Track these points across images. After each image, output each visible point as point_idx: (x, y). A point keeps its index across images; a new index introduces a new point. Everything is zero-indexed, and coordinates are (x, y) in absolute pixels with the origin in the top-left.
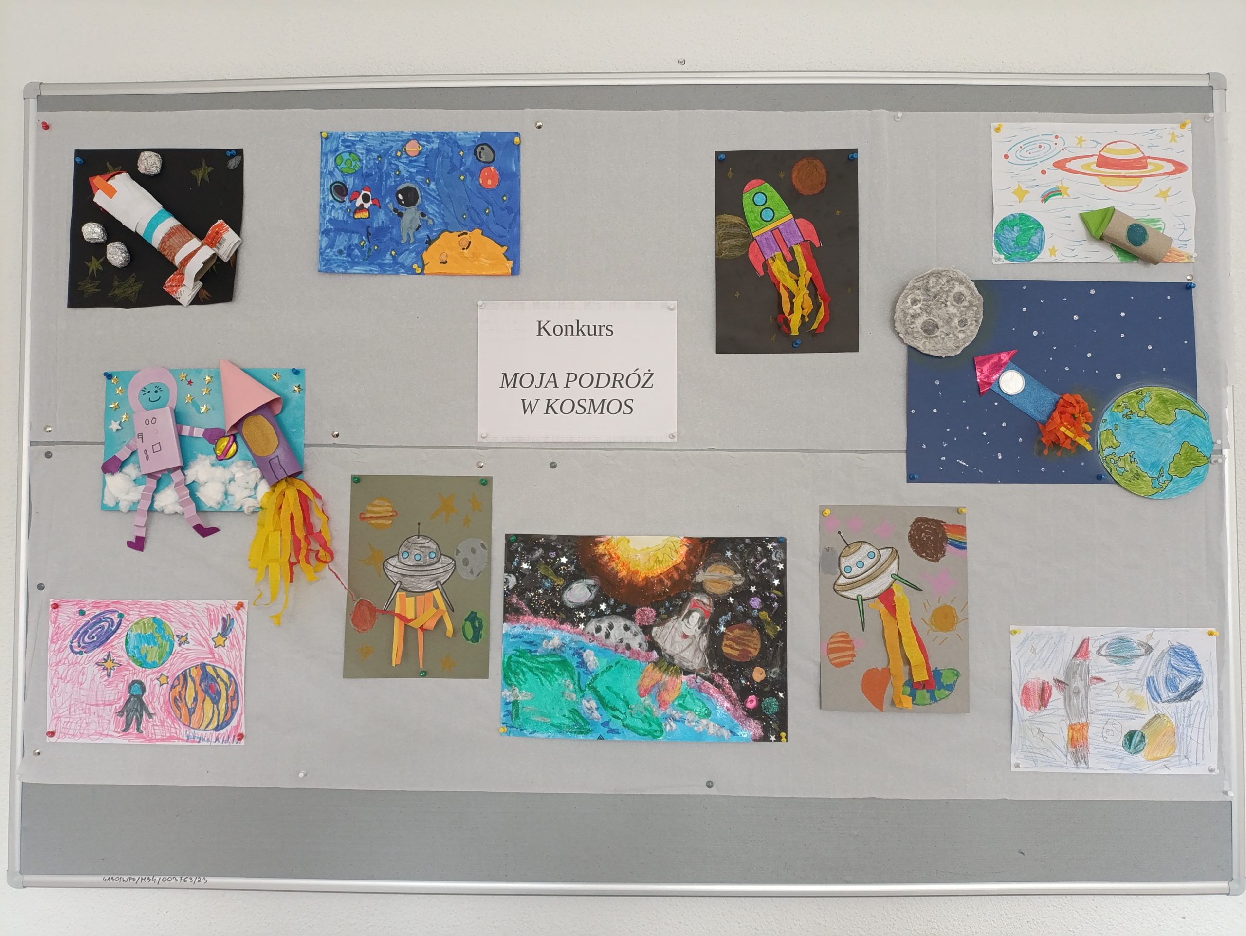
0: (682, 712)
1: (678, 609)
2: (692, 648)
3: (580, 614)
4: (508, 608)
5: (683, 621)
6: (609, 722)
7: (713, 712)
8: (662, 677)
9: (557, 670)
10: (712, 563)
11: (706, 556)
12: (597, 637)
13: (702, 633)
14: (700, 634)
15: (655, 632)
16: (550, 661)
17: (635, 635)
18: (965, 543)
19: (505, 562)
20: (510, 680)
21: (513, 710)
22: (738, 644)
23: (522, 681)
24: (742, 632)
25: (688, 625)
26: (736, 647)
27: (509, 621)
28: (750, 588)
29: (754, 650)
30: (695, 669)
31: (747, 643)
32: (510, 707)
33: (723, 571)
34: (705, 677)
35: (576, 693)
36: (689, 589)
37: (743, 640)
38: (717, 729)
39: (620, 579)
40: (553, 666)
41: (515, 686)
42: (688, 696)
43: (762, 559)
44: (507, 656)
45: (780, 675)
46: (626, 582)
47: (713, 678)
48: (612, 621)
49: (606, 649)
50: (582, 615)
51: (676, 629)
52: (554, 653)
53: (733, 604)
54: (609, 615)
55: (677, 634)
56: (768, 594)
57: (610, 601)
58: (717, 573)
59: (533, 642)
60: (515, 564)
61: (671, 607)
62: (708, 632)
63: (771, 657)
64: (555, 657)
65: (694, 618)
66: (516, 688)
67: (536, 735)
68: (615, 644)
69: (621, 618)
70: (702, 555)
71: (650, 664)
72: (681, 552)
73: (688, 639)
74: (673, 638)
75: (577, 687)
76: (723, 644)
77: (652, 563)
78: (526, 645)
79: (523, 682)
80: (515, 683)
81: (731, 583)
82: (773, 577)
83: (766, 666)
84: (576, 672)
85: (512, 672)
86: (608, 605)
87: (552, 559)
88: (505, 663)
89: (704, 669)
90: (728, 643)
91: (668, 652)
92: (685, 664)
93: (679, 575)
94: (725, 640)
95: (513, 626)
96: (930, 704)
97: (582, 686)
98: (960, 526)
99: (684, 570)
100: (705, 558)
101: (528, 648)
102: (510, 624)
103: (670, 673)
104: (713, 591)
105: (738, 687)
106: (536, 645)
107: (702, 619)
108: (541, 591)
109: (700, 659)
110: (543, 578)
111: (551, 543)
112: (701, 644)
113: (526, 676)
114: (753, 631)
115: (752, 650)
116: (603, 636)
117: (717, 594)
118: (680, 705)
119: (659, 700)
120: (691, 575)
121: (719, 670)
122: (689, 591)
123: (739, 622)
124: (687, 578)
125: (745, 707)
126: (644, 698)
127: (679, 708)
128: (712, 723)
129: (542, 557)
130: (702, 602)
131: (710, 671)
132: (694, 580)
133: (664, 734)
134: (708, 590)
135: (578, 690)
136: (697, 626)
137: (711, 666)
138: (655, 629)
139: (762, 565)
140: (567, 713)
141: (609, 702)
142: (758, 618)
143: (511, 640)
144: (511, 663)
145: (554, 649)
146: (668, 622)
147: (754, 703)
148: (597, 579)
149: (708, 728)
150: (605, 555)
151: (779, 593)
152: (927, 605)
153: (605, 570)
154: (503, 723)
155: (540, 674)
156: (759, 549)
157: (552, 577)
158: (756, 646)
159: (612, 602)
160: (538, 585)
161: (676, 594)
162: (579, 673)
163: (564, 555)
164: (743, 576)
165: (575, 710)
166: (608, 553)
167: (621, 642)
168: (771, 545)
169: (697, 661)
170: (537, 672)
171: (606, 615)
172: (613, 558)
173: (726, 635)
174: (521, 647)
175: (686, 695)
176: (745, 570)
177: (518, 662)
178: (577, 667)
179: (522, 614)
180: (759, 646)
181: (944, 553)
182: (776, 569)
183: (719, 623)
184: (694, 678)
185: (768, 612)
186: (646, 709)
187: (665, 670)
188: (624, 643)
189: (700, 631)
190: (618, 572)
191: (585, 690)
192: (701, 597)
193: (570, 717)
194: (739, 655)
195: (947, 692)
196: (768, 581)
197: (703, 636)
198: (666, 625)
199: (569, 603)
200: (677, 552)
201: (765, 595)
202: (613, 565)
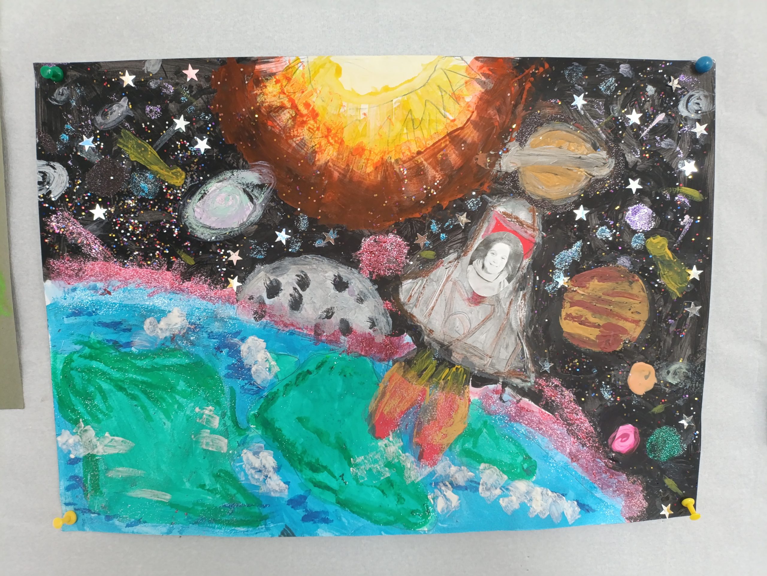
0: (470, 467)
1: (460, 236)
2: (492, 327)
3: (229, 255)
4: (51, 245)
5: (471, 263)
6: (305, 498)
7: (539, 463)
8: (424, 392)
9: (181, 386)
10: (541, 125)
11: (526, 109)
12: (272, 307)
13: (516, 291)
14: (511, 294)
15: (408, 291)
16: (165, 366)
17: (360, 300)
19: (38, 133)
20: (74, 410)
21: (86, 476)
22: (596, 311)
23: (102, 412)
24: (607, 285)
25: (482, 273)
26: (592, 319)
27: (59, 274)
28: (629, 184)
29: (633, 325)
30: (498, 373)
31: (616, 310)
32: (79, 470)
33: (565, 145)
34: (523, 388)
35: (226, 436)
36: (485, 187)
37: (610, 303)
38: (550, 500)
39: (319, 169)
40: (171, 377)
41: (86, 423)
42: (485, 430)
43: (656, 115)
44: (61, 358)
45: (687, 377)
46: (336, 174)
47: (541, 391)
48: (306, 269)
49: (292, 334)
50: (235, 257)
51: (455, 283)
52: (172, 347)
53: (587, 222)
54: (298, 254)
55: (457, 295)
56: (668, 197)
57: (298, 221)
58: (552, 149)
59: (120, 323)
60: (65, 137)
61: (443, 232)
62: (530, 289)
63: (669, 340)
64: (175, 356)
65: (498, 258)
66: (88, 427)
67: (140, 528)
68: (314, 323)
69: (326, 260)
70: (515, 106)
71: (397, 365)
72: (468, 99)
73: (481, 306)
74: (449, 304)
75: (229, 423)
76: (563, 314)
77: (398, 126)
78: (105, 330)
79: (105, 415)
80: (87, 417)
81: (582, 173)
82: (681, 156)
83: (658, 359)
84: (226, 389)
85: (77, 393)
86: (295, 232)
87: (152, 122)
88: (59, 372)
89: (521, 372)
90: (574, 310)
91: (438, 334)
92: (476, 361)
93: (462, 155)
94: (567, 305)
95: (70, 287)
97: (241, 419)
99: (473, 143)
100: (524, 113)
101: (108, 338)
102: (62, 283)
103: (442, 382)
104: (541, 193)
105: (595, 407)
106: (129, 330)
107: (514, 257)
108: (131, 203)
109: (511, 349)
110: (133, 170)
111: (147, 81)
112: (512, 316)
113: (111, 402)
114: (631, 283)
115: (628, 325)
116: (286, 305)
117: (550, 201)
118: (467, 453)
119: (417, 444)
120: (490, 156)
121: (554, 373)
122: (484, 193)
123: (599, 263)
124: (480, 163)
125: (612, 451)
126: (385, 441)
127: (464, 459)
128: (539, 489)
129: (128, 118)
130: (517, 218)
131: (533, 376)
132: (497, 167)
133: (432, 518)
134: (529, 189)
135: (232, 429)
136: (505, 275)
137: (535, 363)
138: (407, 284)
139: (654, 127)
140: (208, 481)
141: (304, 452)
142: (644, 252)
143: (66, 321)
144: (73, 373)
145: (173, 338)
146: (438, 266)
147: (630, 442)
148: (265, 170)
149: (531, 500)
150: (282, 108)
151: (696, 194)
153: (284, 147)
154: (67, 504)
155: (142, 396)
156: (650, 90)
157: (155, 168)
158: (636, 317)
159: (303, 224)
160: (123, 189)
161: (455, 201)
162: (232, 390)
163: (181, 111)
164: (611, 156)
165: (227, 473)
166: (288, 105)
167: (329, 317)
168: (676, 81)
169: (505, 354)
170: (137, 392)
171: (292, 255)
172: (302, 115)
173: (570, 295)
174: (92, 336)
175: (480, 431)
176: (617, 140)
177: (89, 370)
178: (228, 376)
179: (87, 257)
180: (644, 316)
182: (687, 138)
183: (554, 268)
184: (496, 392)
185: (669, 238)
186: (389, 465)
187: (432, 377)
188: (335, 320)
189: (510, 286)
190: (315, 152)
191: (248, 428)
192: (513, 208)
193: (215, 489)
194: (598, 337)
196: (668, 167)
197: (517, 296)
198: (432, 276)
199: (202, 230)
200: (457, 98)
201: (663, 197)
202: (304, 133)
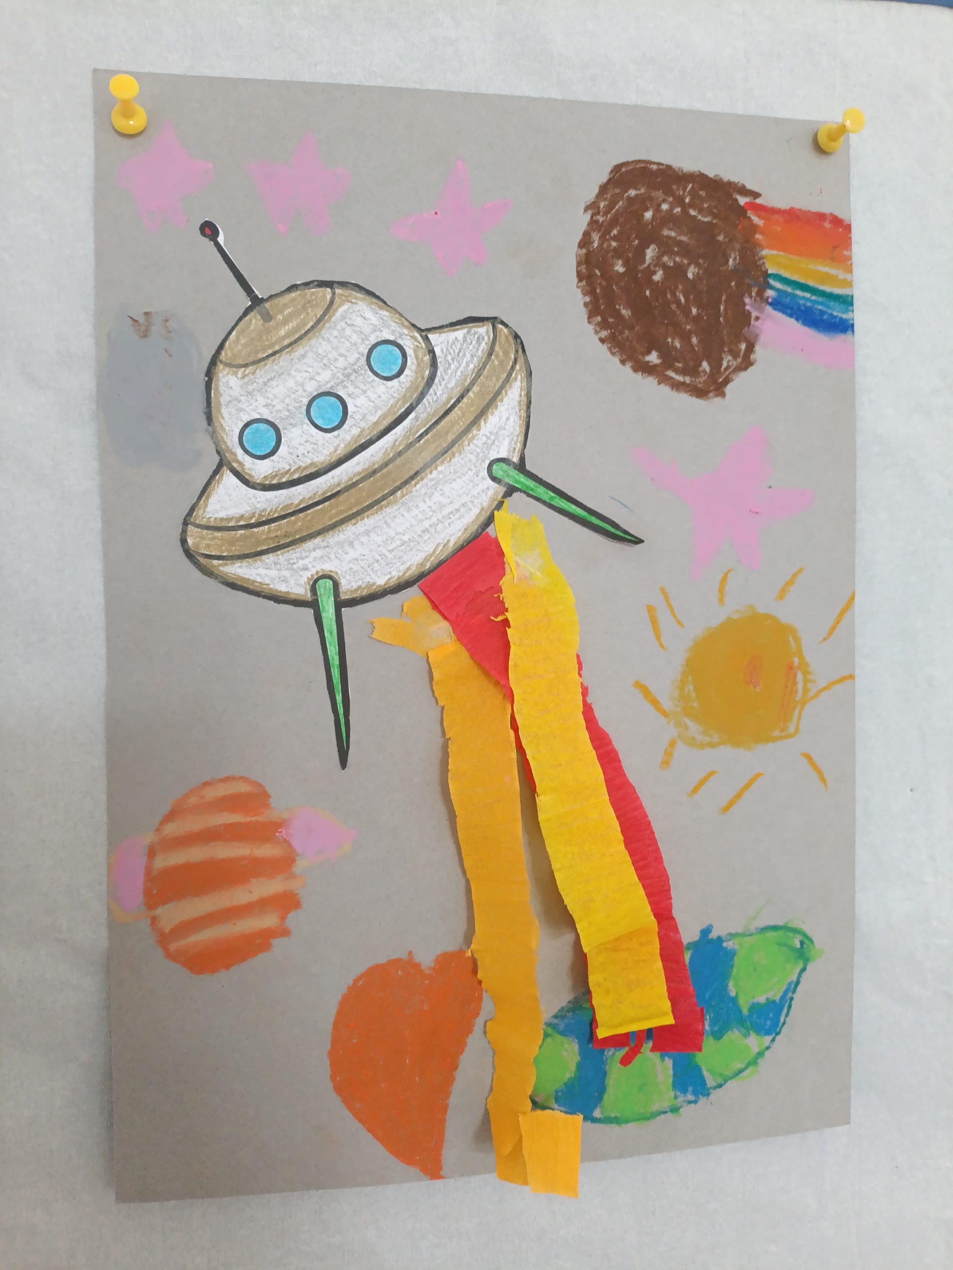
18: (847, 302)
96: (675, 1110)
98: (821, 216)
152: (664, 617)
181: (750, 348)
195: (755, 1042)
